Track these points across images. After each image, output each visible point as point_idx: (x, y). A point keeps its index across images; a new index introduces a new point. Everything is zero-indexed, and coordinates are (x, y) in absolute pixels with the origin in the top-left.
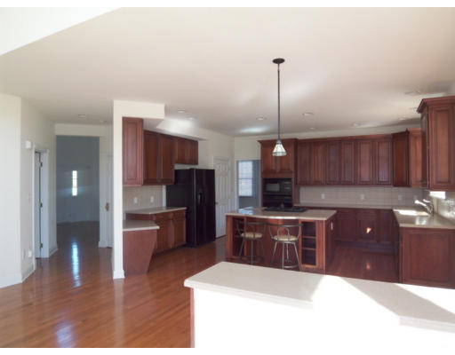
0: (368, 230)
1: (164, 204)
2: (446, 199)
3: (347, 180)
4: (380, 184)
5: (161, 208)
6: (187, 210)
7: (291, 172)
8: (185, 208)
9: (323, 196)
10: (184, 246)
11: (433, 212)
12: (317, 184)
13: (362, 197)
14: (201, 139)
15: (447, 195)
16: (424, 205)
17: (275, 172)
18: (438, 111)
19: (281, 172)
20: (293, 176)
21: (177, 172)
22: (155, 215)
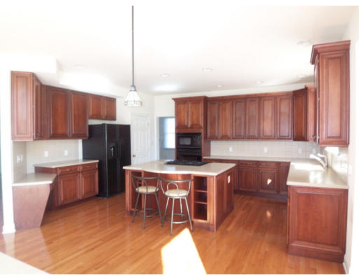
0: (269, 181)
1: (81, 156)
2: (339, 155)
3: (251, 134)
4: (282, 138)
5: (78, 161)
6: (99, 163)
7: (201, 127)
8: (98, 161)
9: (231, 149)
10: (97, 196)
11: (327, 166)
12: (225, 138)
13: (266, 150)
14: (119, 97)
15: (340, 150)
16: (319, 159)
17: (186, 127)
18: (329, 59)
19: (192, 127)
20: (202, 131)
21: (91, 127)
22: (60, 168)
